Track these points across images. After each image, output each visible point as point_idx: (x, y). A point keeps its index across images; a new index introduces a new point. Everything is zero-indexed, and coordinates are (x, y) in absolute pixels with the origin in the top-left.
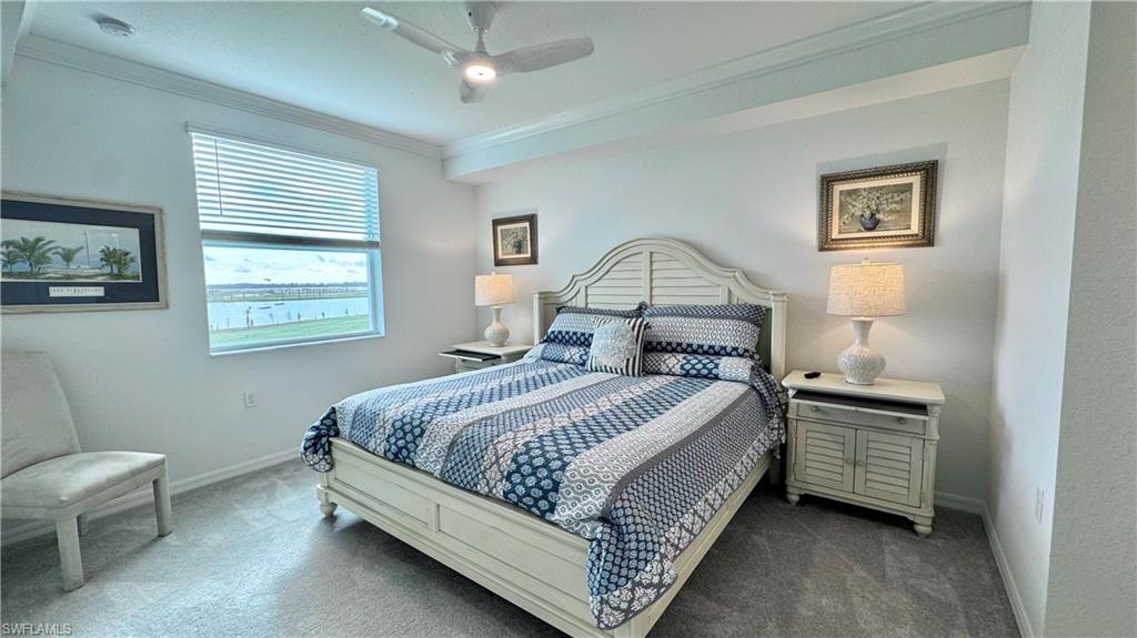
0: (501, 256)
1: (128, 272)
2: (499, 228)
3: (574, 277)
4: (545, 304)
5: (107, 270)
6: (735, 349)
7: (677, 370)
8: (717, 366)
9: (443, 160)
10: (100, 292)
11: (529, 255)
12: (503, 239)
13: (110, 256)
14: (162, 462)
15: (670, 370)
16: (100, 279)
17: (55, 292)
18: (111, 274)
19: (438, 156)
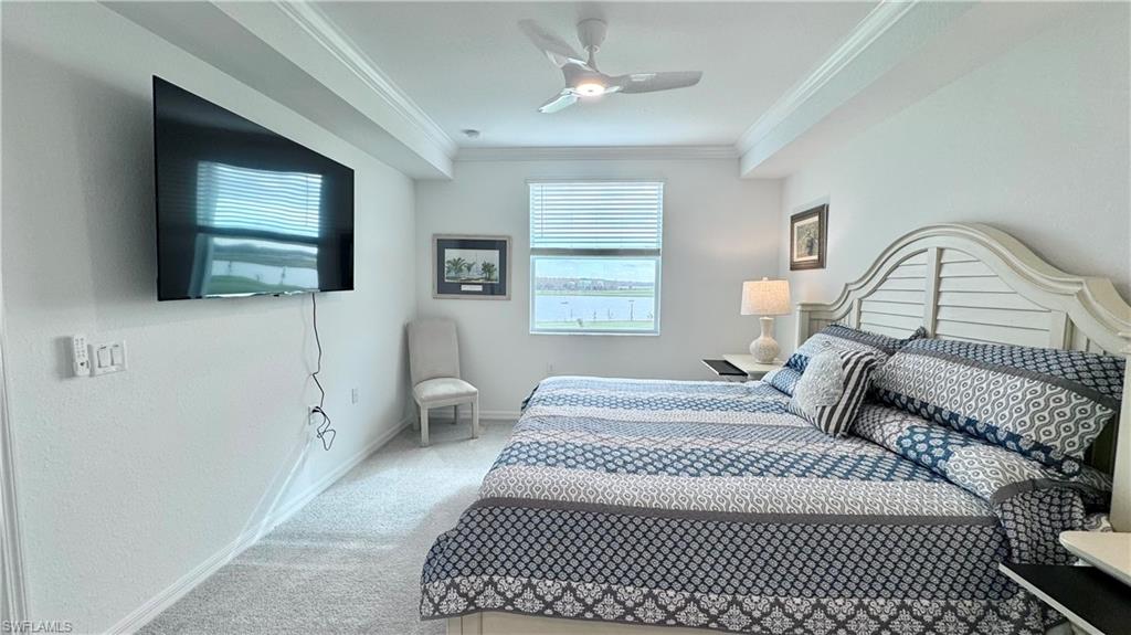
0: (796, 259)
1: (493, 277)
2: (797, 224)
3: (847, 285)
4: (811, 320)
5: (484, 275)
6: (1015, 438)
7: (892, 442)
8: (948, 455)
9: (740, 159)
10: (480, 288)
11: (815, 257)
12: (799, 238)
13: (487, 268)
14: (475, 393)
15: (884, 441)
16: (481, 281)
17: (464, 288)
18: (486, 278)
19: (732, 155)
